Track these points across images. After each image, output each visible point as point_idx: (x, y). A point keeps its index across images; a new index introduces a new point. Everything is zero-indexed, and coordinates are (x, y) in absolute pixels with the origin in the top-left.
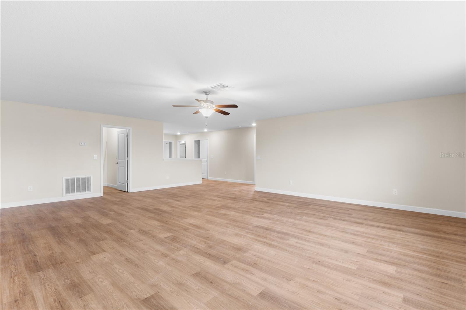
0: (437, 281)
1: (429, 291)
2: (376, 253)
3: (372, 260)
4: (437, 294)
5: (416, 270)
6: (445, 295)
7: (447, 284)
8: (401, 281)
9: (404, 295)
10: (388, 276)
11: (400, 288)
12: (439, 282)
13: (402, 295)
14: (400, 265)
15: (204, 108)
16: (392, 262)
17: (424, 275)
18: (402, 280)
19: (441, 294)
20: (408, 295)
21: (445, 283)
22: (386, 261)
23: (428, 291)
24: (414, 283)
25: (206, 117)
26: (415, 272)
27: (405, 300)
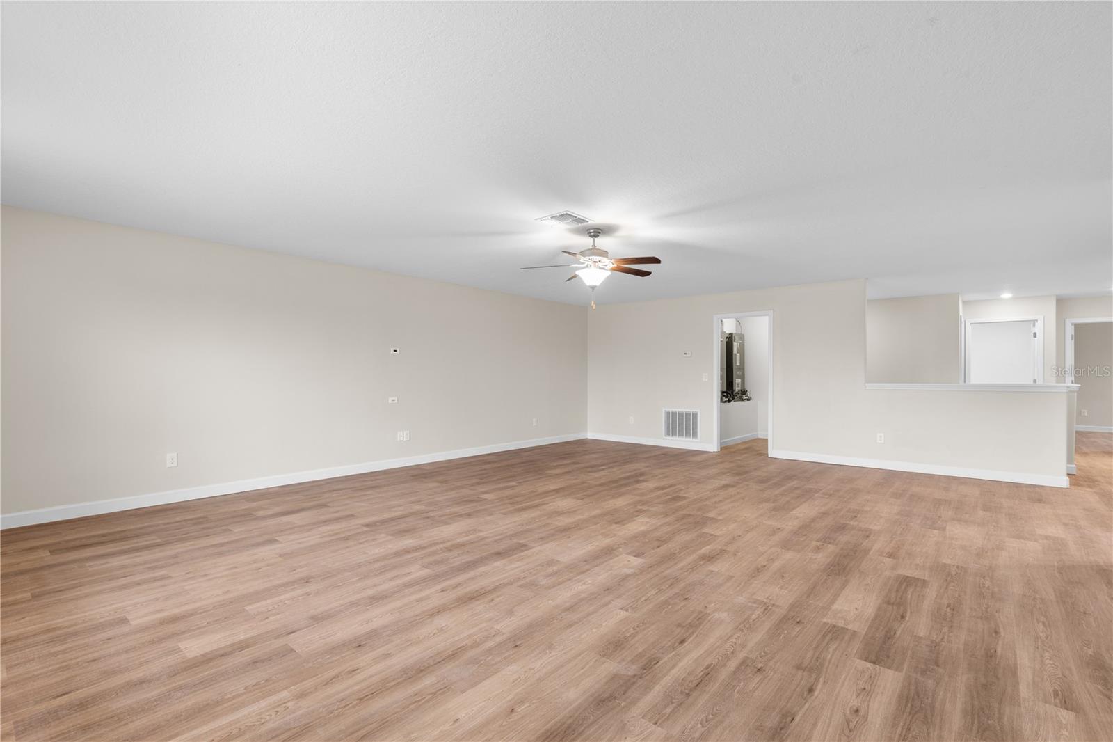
0: (82, 688)
1: (91, 657)
2: (269, 659)
3: (253, 637)
4: (74, 661)
5: (141, 682)
6: (59, 668)
7: (58, 696)
8: (153, 640)
9: (130, 625)
10: (184, 632)
11: (145, 629)
12: (77, 690)
13: (133, 623)
14: (186, 669)
15: (587, 266)
16: (212, 664)
17: (117, 681)
18: (152, 642)
19: (66, 666)
20: (125, 629)
21: (61, 695)
22: (222, 655)
23: (95, 655)
24: (127, 651)
25: (593, 288)
26: (141, 675)
27: (124, 621)
